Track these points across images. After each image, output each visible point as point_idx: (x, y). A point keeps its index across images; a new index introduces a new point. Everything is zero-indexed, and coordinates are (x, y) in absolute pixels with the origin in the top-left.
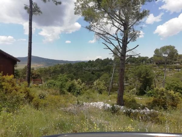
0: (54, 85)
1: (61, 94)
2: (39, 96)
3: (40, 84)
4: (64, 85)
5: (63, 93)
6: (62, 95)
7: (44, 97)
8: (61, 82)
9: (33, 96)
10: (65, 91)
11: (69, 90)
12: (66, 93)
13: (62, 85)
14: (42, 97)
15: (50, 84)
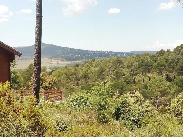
0: (86, 103)
1: (99, 123)
2: (58, 125)
3: (58, 100)
4: (106, 104)
5: (103, 120)
6: (102, 125)
7: (66, 127)
8: (98, 98)
9: (46, 125)
10: (109, 116)
11: (117, 115)
12: (111, 121)
13: (100, 103)
14: (63, 127)
15: (78, 100)
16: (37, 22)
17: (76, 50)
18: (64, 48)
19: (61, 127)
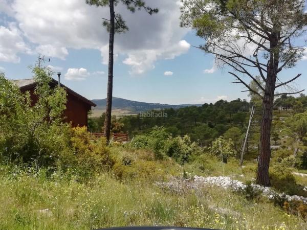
0: (146, 143)
1: (156, 159)
2: (123, 160)
3: (124, 141)
4: (162, 145)
5: (159, 157)
6: (158, 161)
7: (130, 162)
8: (156, 140)
9: (114, 160)
10: (164, 154)
11: (170, 153)
12: (165, 158)
13: (157, 143)
14: (128, 162)
15: (140, 141)
16: (109, 80)
17: (139, 102)
18: (129, 101)
19: (126, 162)
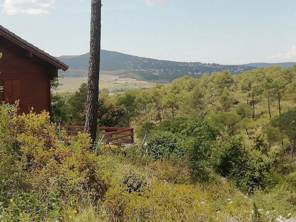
0: (173, 147)
1: (194, 181)
2: (125, 183)
3: (127, 142)
4: (206, 151)
5: (199, 177)
6: (198, 184)
7: (138, 186)
9: (106, 182)
10: (210, 170)
11: (224, 168)
12: (213, 179)
13: (196, 148)
14: (135, 186)
15: (159, 143)
16: (93, 13)
17: (156, 60)
18: (136, 58)
19: (131, 186)
